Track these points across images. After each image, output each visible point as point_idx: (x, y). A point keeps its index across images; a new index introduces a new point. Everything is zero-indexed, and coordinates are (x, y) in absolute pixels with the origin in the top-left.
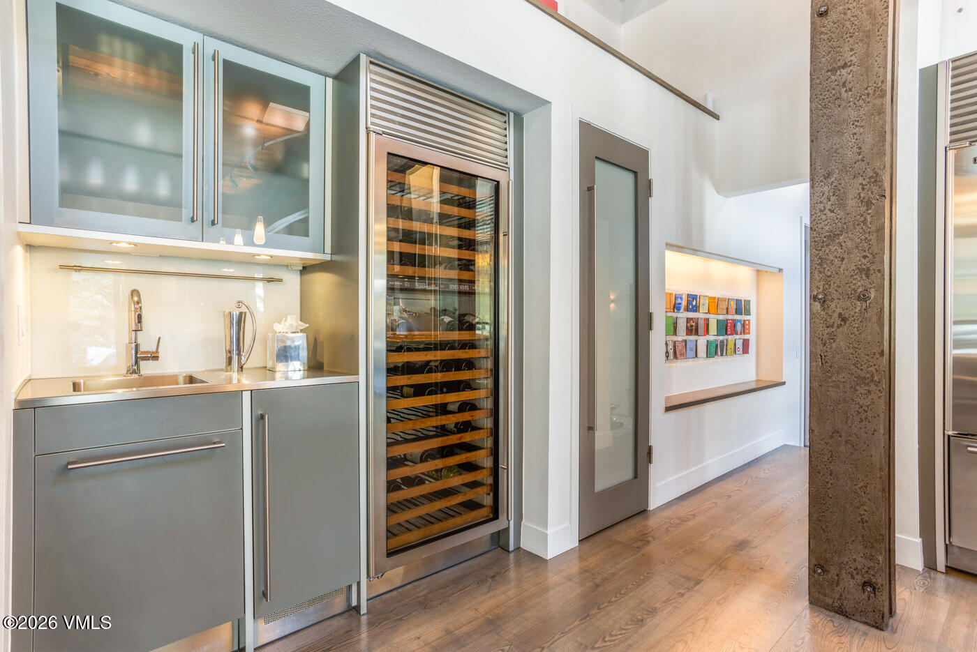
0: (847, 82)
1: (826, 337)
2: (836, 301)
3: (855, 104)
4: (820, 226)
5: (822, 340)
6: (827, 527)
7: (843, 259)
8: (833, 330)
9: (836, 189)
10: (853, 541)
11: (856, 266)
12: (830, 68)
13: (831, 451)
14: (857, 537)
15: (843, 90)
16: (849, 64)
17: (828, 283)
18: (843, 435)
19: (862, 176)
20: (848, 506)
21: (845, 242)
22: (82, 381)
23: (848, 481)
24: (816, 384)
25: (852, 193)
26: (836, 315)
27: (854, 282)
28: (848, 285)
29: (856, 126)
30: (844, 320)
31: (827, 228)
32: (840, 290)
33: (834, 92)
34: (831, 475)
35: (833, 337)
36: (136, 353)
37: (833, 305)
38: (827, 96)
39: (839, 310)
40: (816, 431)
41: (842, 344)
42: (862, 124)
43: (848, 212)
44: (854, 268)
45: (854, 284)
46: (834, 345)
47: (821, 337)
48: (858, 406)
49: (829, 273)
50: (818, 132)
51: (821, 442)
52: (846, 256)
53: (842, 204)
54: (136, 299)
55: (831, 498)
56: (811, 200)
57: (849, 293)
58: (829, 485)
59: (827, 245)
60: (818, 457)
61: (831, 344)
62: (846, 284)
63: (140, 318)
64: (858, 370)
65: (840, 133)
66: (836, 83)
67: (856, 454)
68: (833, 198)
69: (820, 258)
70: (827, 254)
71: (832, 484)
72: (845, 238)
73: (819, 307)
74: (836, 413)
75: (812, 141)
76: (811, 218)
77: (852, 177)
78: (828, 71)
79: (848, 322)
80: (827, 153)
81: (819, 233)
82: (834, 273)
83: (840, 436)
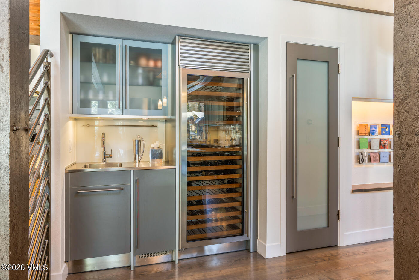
0: (411, 13)
1: (400, 155)
2: (405, 136)
3: (414, 24)
4: (398, 93)
5: (399, 157)
6: (402, 262)
7: (408, 112)
8: (404, 151)
9: (405, 73)
10: (414, 271)
11: (414, 116)
12: (403, 5)
13: (403, 220)
14: (416, 269)
15: (409, 17)
16: (411, 2)
17: (401, 125)
18: (409, 211)
19: (418, 65)
20: (412, 251)
21: (410, 102)
22: (88, 164)
23: (412, 237)
24: (396, 181)
25: (413, 75)
26: (405, 143)
27: (414, 125)
28: (411, 127)
29: (415, 37)
30: (409, 146)
31: (401, 95)
32: (407, 129)
33: (404, 18)
34: (403, 233)
35: (404, 156)
36: (105, 155)
37: (404, 138)
38: (402, 21)
39: (407, 141)
40: (396, 208)
41: (408, 159)
42: (418, 36)
43: (411, 85)
44: (414, 117)
45: (414, 126)
46: (404, 160)
47: (398, 155)
48: (416, 195)
49: (402, 120)
50: (397, 41)
51: (399, 214)
52: (410, 110)
53: (408, 82)
54: (103, 136)
55: (403, 246)
56: (394, 79)
57: (412, 131)
58: (403, 239)
59: (401, 104)
60: (397, 222)
61: (403, 159)
62: (410, 126)
63: (104, 143)
64: (416, 175)
65: (407, 41)
66: (406, 13)
67: (415, 222)
68: (404, 78)
69: (398, 111)
70: (401, 109)
71: (404, 238)
72: (409, 100)
73: (397, 139)
74: (406, 198)
75: (394, 46)
76: (394, 89)
77: (413, 66)
78: (402, 7)
79: (411, 148)
80: (401, 53)
81: (397, 97)
82: (404, 120)
83: (408, 211)
